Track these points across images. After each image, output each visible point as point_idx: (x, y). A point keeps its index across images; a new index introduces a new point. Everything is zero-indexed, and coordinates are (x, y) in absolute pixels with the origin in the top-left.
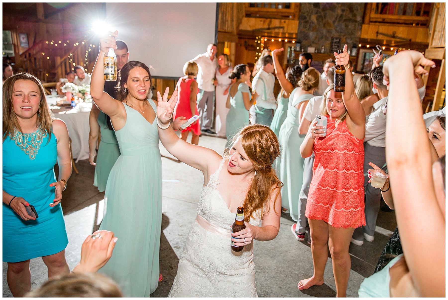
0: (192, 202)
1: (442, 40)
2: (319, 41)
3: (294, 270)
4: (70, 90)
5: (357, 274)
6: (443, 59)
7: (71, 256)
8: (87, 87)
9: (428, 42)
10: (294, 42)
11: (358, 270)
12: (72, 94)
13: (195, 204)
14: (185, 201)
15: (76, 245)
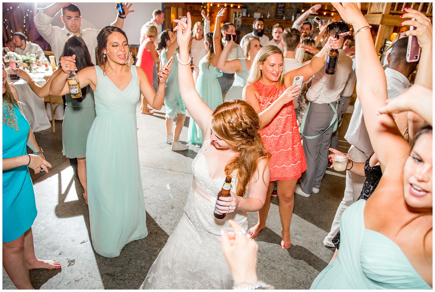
0: (152, 166)
1: (380, 6)
2: (264, 6)
3: (251, 222)
4: (14, 60)
5: (306, 221)
6: (380, 24)
7: (41, 225)
8: (31, 56)
9: (367, 7)
10: (239, 7)
11: (306, 218)
12: (16, 64)
13: (155, 168)
14: (145, 166)
15: (44, 215)
